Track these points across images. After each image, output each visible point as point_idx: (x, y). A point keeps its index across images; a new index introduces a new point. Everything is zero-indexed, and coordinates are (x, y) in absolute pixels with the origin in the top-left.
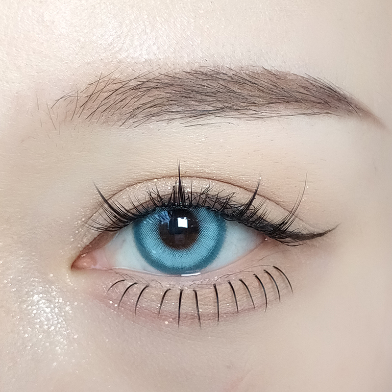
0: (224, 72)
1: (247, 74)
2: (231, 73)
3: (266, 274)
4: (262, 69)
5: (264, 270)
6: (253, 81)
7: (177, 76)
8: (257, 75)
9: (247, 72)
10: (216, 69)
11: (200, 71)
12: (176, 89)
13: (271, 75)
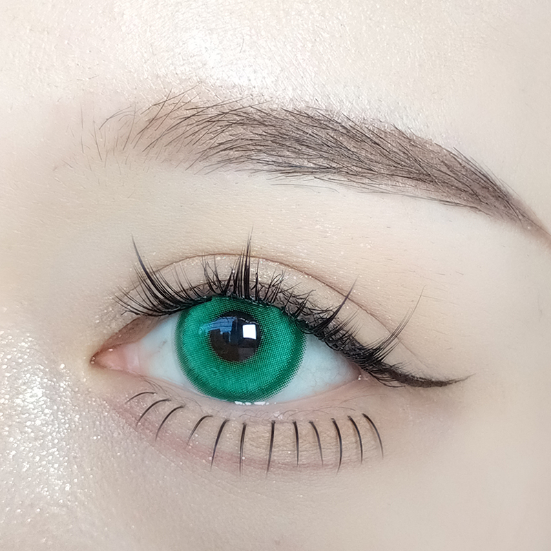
13: (403, 138)
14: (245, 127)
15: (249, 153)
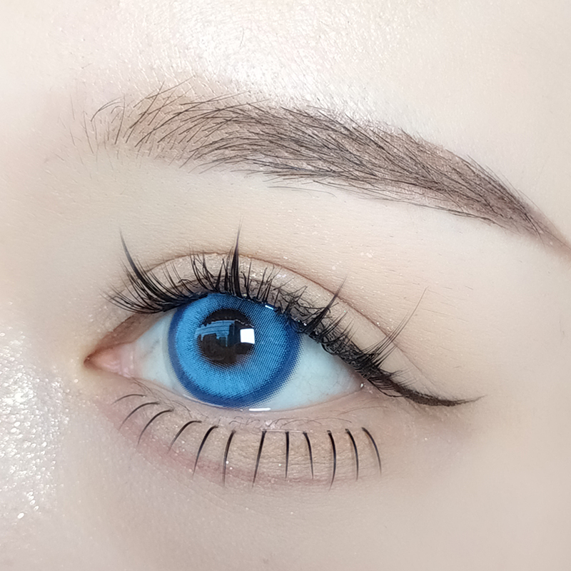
0: (342, 122)
1: (375, 133)
2: (351, 126)
3: (347, 437)
4: (400, 132)
5: (346, 430)
6: (382, 145)
7: (273, 112)
8: (389, 137)
9: (376, 130)
10: (331, 115)
11: (306, 113)
12: (267, 131)
13: (411, 143)
14: (241, 125)
15: (245, 153)
